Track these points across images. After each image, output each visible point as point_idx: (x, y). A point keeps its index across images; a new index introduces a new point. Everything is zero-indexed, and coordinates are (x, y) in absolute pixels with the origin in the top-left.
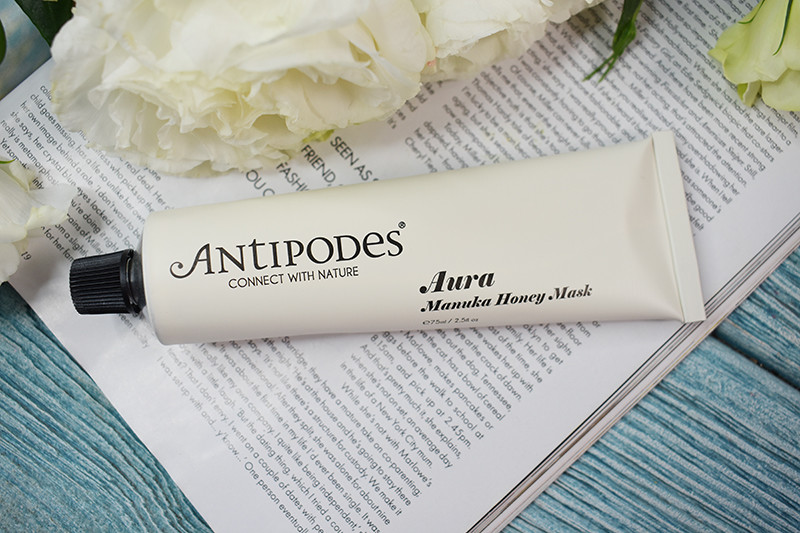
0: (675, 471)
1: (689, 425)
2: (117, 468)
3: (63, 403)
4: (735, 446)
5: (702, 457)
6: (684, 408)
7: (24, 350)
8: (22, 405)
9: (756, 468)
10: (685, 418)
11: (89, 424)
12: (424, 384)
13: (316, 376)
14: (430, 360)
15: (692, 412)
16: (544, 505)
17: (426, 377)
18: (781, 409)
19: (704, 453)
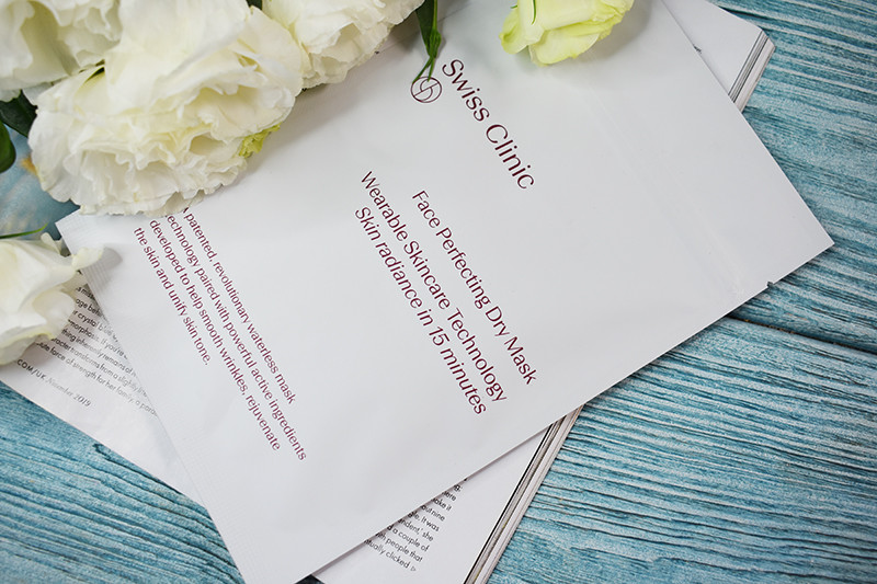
0: (652, 410)
2: (209, 552)
3: (148, 514)
4: (692, 375)
5: (670, 392)
7: (103, 482)
8: (115, 527)
9: (714, 387)
11: (174, 524)
16: (559, 469)
18: (719, 336)
19: (670, 388)
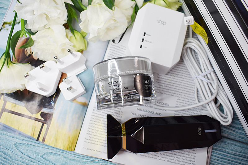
1: (217, 154)
9: (231, 158)
19: (221, 158)
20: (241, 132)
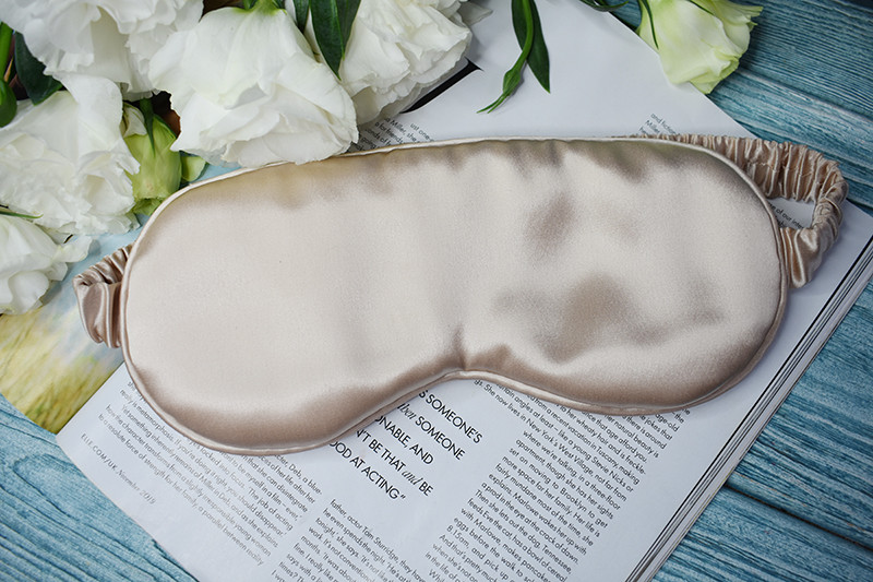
1: (719, 567)
6: (712, 552)
10: (714, 561)
12: (497, 561)
13: (407, 567)
14: (498, 540)
15: (719, 555)
17: (497, 555)
18: (793, 541)
20: (837, 488)
